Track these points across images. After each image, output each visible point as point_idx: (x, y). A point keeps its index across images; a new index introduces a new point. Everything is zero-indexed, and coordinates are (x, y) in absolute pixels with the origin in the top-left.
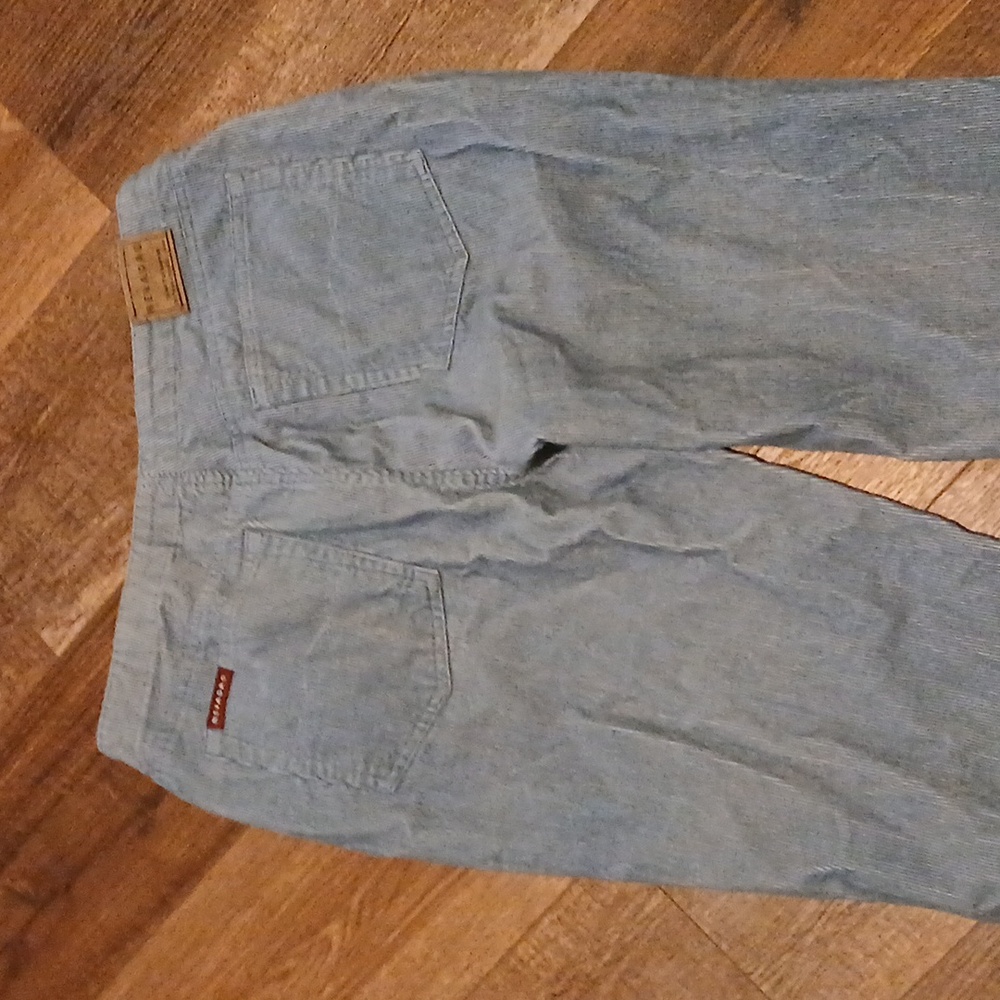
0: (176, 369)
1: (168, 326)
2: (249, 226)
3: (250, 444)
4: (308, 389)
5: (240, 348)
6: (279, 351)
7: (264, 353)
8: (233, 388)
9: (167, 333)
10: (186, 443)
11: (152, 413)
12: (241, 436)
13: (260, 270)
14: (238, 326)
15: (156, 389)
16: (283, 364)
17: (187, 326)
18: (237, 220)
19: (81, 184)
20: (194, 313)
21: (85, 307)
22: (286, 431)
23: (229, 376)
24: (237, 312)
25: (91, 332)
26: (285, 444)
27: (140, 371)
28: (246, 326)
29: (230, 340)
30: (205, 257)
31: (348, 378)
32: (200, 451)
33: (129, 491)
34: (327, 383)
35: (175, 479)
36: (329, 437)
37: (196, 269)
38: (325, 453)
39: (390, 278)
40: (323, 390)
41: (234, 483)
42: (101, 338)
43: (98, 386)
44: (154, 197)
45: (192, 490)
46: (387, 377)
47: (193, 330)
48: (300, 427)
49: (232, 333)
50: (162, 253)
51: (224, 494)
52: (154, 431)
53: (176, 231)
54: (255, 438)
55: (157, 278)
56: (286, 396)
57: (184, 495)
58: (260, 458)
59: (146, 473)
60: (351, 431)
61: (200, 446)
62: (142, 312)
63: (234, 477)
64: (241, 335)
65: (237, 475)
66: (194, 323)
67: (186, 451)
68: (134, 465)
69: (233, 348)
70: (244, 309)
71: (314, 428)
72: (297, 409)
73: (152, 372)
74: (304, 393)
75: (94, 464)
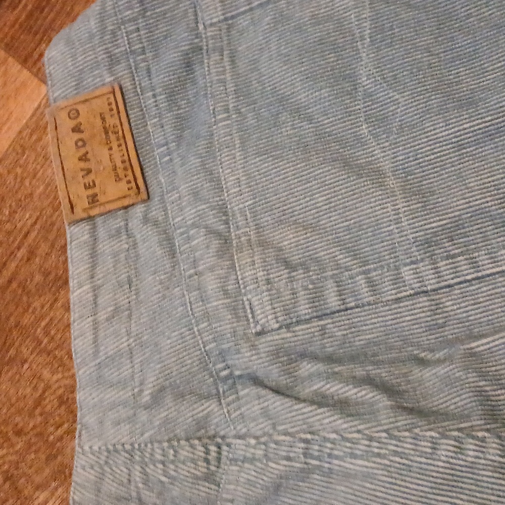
0: (130, 283)
1: (117, 222)
2: (233, 62)
3: (247, 391)
4: (340, 293)
5: (226, 241)
6: (287, 239)
7: (263, 244)
8: (216, 303)
9: (118, 231)
10: (146, 398)
11: (96, 353)
12: (233, 381)
13: (251, 121)
14: (223, 210)
15: (102, 316)
16: (295, 259)
17: (146, 220)
18: (215, 57)
19: (10, 59)
20: (156, 199)
21: (13, 213)
22: (307, 368)
23: (211, 284)
24: (219, 188)
25: (19, 248)
26: (307, 390)
27: (78, 292)
28: (235, 206)
29: (210, 231)
30: (168, 118)
31: (407, 273)
32: (169, 408)
33: (64, 474)
34: (371, 283)
35: (131, 453)
36: (383, 373)
37: (157, 137)
38: (383, 401)
39: (469, 103)
40: (366, 295)
41: (224, 459)
42: (31, 254)
43: (26, 320)
44: (96, 40)
45: (156, 472)
46: (474, 264)
47: (156, 224)
48: (330, 359)
49: (212, 220)
50: (107, 117)
51: (209, 477)
52: (99, 381)
53: (127, 84)
54: (257, 381)
55: (101, 155)
56: (304, 309)
57: (145, 483)
58: (265, 413)
59: (86, 448)
60: (422, 362)
61: (169, 400)
62: (82, 204)
63: (225, 448)
64: (226, 222)
65: (229, 445)
66: (156, 212)
67: (147, 407)
68: (71, 432)
69: (215, 243)
70: (229, 181)
71: (353, 358)
72: (323, 328)
73: (95, 290)
74: (333, 302)
75: (19, 433)
